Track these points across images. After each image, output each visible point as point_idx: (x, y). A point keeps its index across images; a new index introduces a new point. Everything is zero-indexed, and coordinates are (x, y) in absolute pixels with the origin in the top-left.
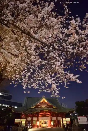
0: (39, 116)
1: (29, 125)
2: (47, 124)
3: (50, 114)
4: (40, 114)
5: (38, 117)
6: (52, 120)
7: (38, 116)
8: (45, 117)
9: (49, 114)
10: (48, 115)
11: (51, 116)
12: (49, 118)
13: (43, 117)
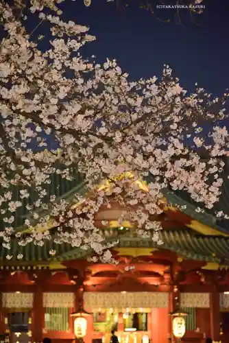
0: (88, 283)
1: (18, 334)
2: (149, 332)
3: (170, 272)
4: (95, 270)
5: (78, 291)
6: (176, 309)
7: (80, 282)
8: (129, 290)
9: (160, 270)
10: (153, 281)
11: (172, 284)
12: (163, 299)
13: (119, 290)
